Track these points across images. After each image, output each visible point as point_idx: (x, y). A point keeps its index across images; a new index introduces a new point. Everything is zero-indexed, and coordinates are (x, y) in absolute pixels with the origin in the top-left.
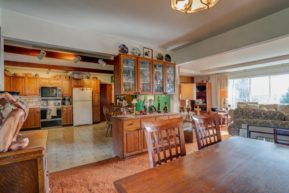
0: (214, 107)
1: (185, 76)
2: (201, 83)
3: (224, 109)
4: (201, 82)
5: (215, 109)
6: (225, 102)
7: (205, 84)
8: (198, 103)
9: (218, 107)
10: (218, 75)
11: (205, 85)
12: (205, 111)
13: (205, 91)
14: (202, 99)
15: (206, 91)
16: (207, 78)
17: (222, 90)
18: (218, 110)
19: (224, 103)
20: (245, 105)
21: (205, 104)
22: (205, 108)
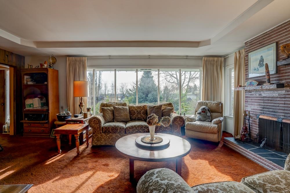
0: (63, 113)
1: (5, 51)
2: (40, 67)
3: (80, 117)
4: (40, 65)
5: (65, 117)
6: (81, 103)
7: (46, 69)
8: (30, 106)
9: (69, 112)
10: (70, 58)
11: (45, 72)
12: (45, 122)
13: (46, 83)
14: (39, 98)
15: (48, 83)
16: (51, 61)
17: (77, 83)
18: (70, 119)
19: (80, 105)
20: (112, 108)
21: (45, 108)
22: (45, 114)
